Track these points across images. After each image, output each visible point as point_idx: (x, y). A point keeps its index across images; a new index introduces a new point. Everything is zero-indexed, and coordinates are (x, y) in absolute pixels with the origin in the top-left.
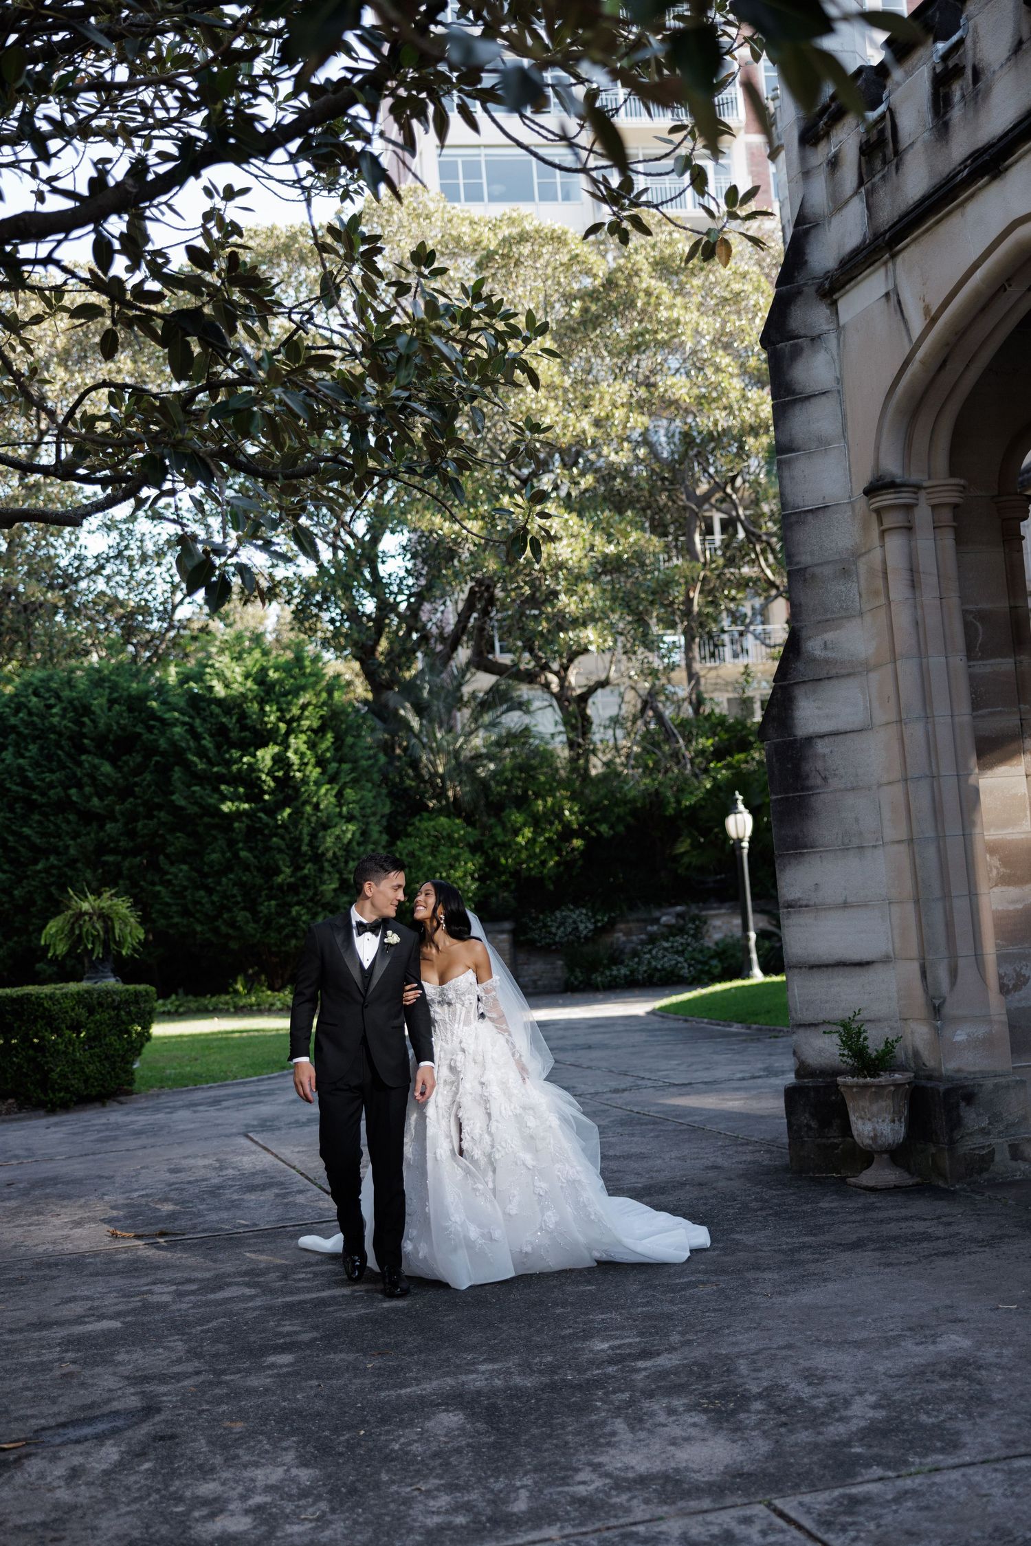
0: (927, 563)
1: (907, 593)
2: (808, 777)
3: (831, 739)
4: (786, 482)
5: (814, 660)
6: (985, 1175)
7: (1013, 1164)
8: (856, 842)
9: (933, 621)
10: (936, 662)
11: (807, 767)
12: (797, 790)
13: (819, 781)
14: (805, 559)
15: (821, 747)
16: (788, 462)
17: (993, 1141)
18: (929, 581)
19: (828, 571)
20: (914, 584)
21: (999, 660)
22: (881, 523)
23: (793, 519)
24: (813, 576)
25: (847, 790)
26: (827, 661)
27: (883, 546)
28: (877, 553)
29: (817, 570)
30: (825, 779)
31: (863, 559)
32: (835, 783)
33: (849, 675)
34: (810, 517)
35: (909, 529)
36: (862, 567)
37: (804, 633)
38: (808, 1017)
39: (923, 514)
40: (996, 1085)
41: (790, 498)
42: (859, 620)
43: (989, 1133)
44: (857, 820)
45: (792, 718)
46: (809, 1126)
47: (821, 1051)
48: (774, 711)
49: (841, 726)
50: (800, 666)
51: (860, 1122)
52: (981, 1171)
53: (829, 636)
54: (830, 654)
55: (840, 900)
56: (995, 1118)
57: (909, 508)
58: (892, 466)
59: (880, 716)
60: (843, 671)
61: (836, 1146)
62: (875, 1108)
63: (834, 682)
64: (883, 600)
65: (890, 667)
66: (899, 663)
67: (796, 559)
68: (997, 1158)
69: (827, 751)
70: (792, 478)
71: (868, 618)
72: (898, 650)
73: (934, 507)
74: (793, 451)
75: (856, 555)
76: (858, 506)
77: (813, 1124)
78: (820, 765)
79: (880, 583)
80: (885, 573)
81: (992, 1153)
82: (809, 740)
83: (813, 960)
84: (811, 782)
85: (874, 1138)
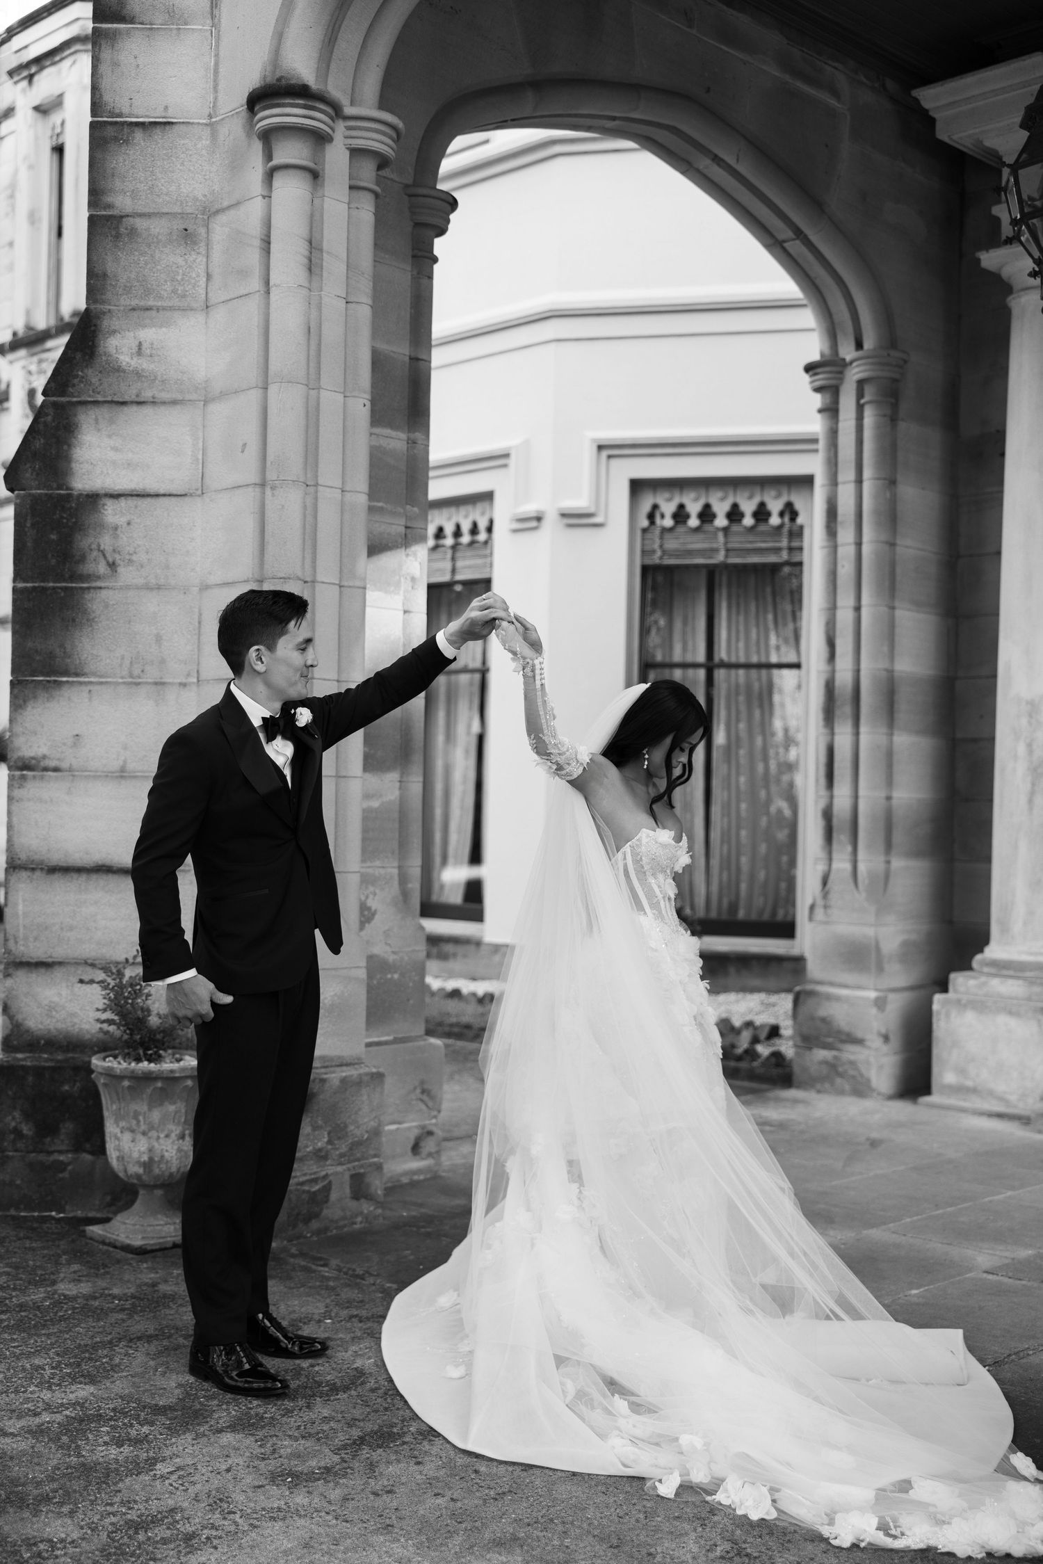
0: (334, 238)
1: (301, 275)
2: (83, 559)
3: (131, 502)
4: (104, 68)
5: (119, 370)
6: (315, 1225)
7: (353, 1205)
8: (152, 674)
9: (332, 332)
10: (331, 400)
11: (84, 542)
12: (60, 578)
13: (102, 568)
14: (122, 202)
15: (112, 513)
16: (112, 37)
17: (330, 1170)
18: (335, 267)
19: (158, 228)
20: (313, 266)
21: (388, 432)
22: (269, 156)
23: (110, 132)
24: (133, 232)
25: (148, 588)
26: (138, 374)
27: (268, 197)
28: (256, 208)
29: (140, 224)
30: (112, 566)
31: (223, 218)
32: (126, 575)
33: (174, 402)
34: (139, 135)
35: (315, 175)
36: (220, 230)
37: (105, 323)
38: (36, 951)
39: (336, 158)
40: (344, 1081)
41: (107, 97)
42: (201, 317)
43: (325, 1158)
44: (158, 639)
45: (68, 459)
46: (18, 1133)
47: (52, 1008)
48: (38, 443)
49: (151, 485)
50: (92, 374)
51: (127, 1137)
52: (308, 1219)
53: (148, 335)
54: (144, 364)
55: (115, 765)
56: (338, 1132)
57: (320, 139)
58: (302, 66)
59: (221, 474)
60: (164, 396)
61: (61, 1167)
62: (156, 1115)
63: (147, 410)
64: (255, 284)
65: (255, 396)
66: (273, 389)
67: (109, 199)
68: (334, 1196)
69: (121, 520)
70: (116, 64)
71: (219, 315)
72: (273, 367)
73: (355, 152)
74: (122, 19)
75: (210, 213)
76: (223, 131)
77: (27, 1129)
78: (106, 541)
79: (253, 257)
80: (267, 242)
81: (327, 1189)
82: (94, 499)
83: (56, 858)
84: (89, 568)
85: (148, 1165)
